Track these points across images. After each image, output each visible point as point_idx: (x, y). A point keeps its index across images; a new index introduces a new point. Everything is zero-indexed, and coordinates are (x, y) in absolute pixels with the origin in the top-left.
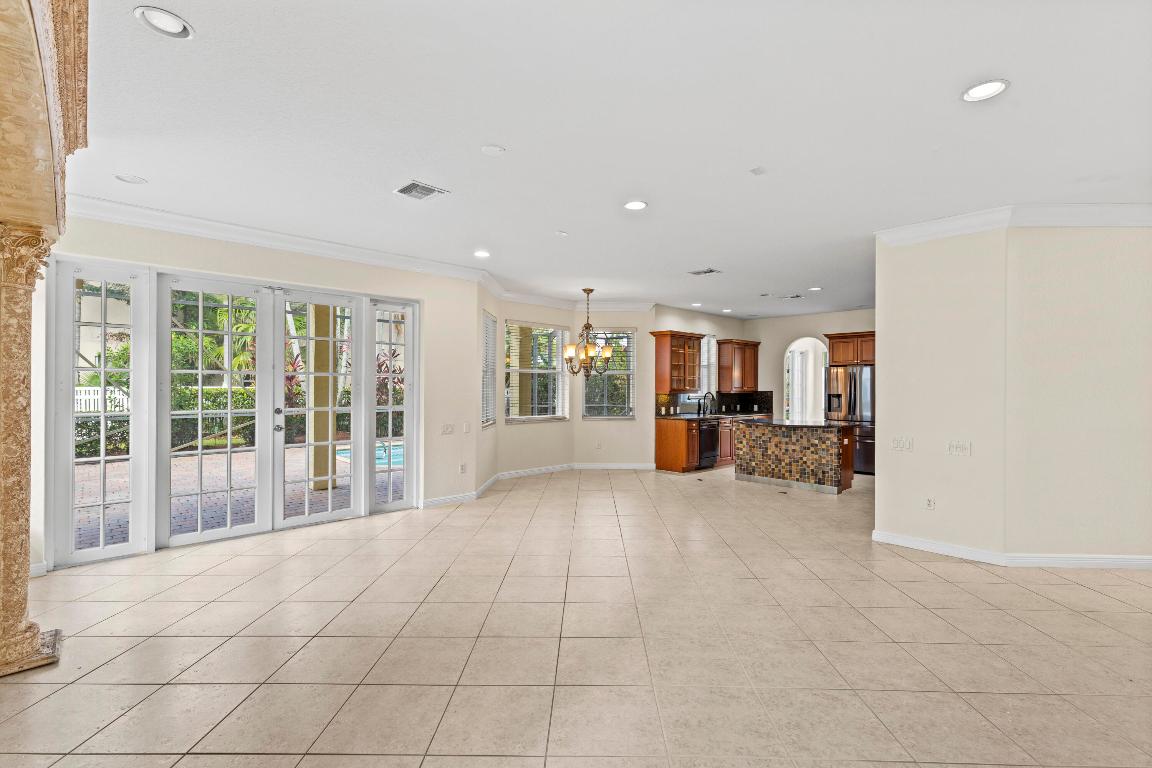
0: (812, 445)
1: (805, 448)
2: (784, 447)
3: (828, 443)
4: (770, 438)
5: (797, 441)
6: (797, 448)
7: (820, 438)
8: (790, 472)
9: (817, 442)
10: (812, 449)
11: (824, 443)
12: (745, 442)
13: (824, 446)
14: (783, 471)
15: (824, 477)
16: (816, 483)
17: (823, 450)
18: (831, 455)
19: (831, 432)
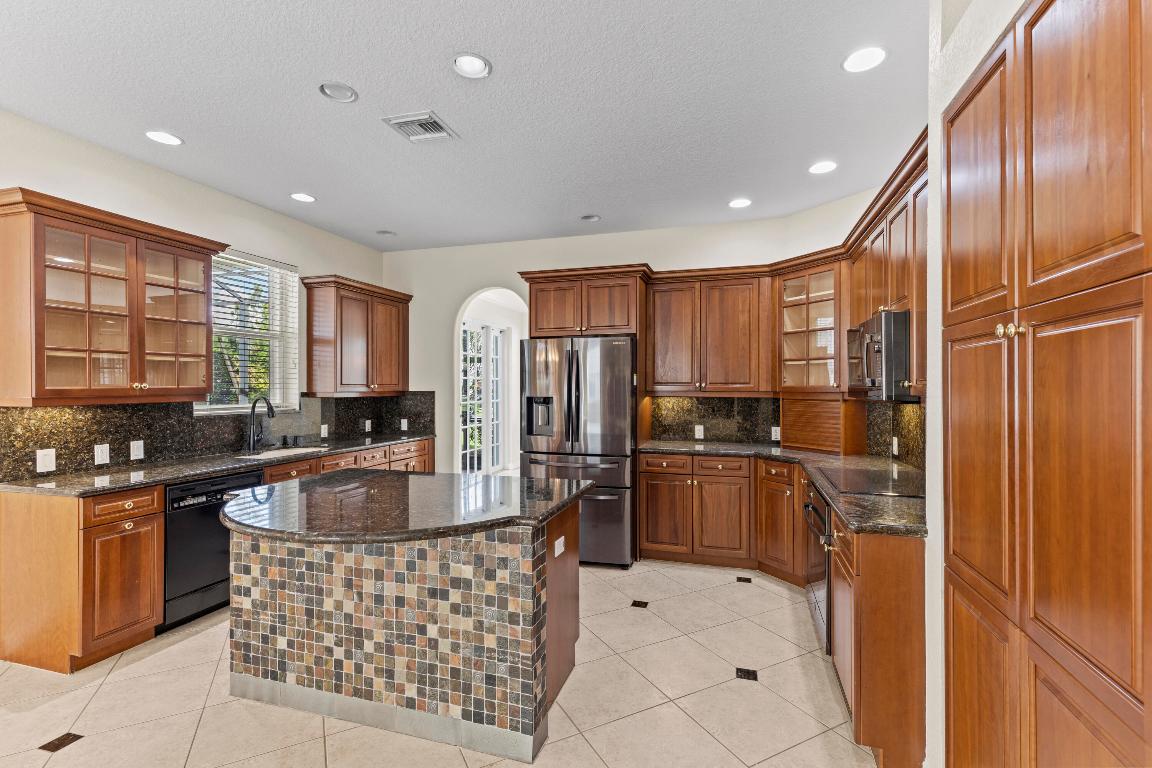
0: (456, 583)
1: (433, 593)
2: (369, 586)
3: (503, 575)
4: (330, 557)
5: (411, 566)
6: (411, 591)
7: (479, 561)
8: (390, 674)
9: (467, 572)
10: (455, 596)
11: (490, 575)
12: (256, 571)
13: (490, 589)
14: (368, 670)
15: (491, 694)
16: (466, 715)
17: (489, 601)
18: (513, 619)
19: (514, 539)
